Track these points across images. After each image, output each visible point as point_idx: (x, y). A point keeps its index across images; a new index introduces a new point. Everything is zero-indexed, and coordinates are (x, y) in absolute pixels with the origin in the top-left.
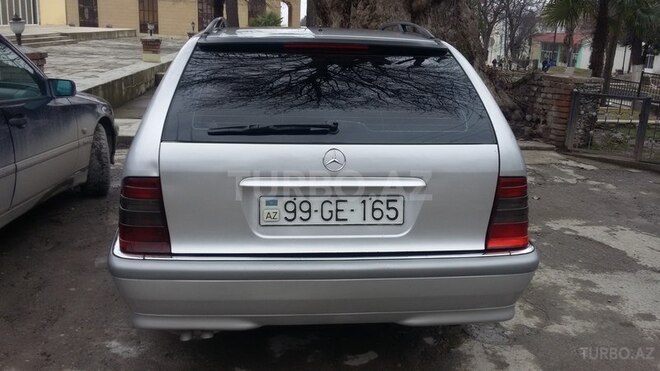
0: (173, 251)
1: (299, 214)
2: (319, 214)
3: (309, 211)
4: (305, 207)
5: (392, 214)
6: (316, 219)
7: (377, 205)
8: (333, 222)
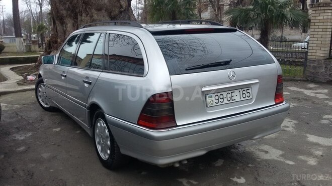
0: (178, 125)
1: (220, 100)
2: (226, 99)
3: (223, 98)
4: (221, 97)
5: (248, 95)
6: (226, 101)
7: (244, 92)
8: (231, 101)
